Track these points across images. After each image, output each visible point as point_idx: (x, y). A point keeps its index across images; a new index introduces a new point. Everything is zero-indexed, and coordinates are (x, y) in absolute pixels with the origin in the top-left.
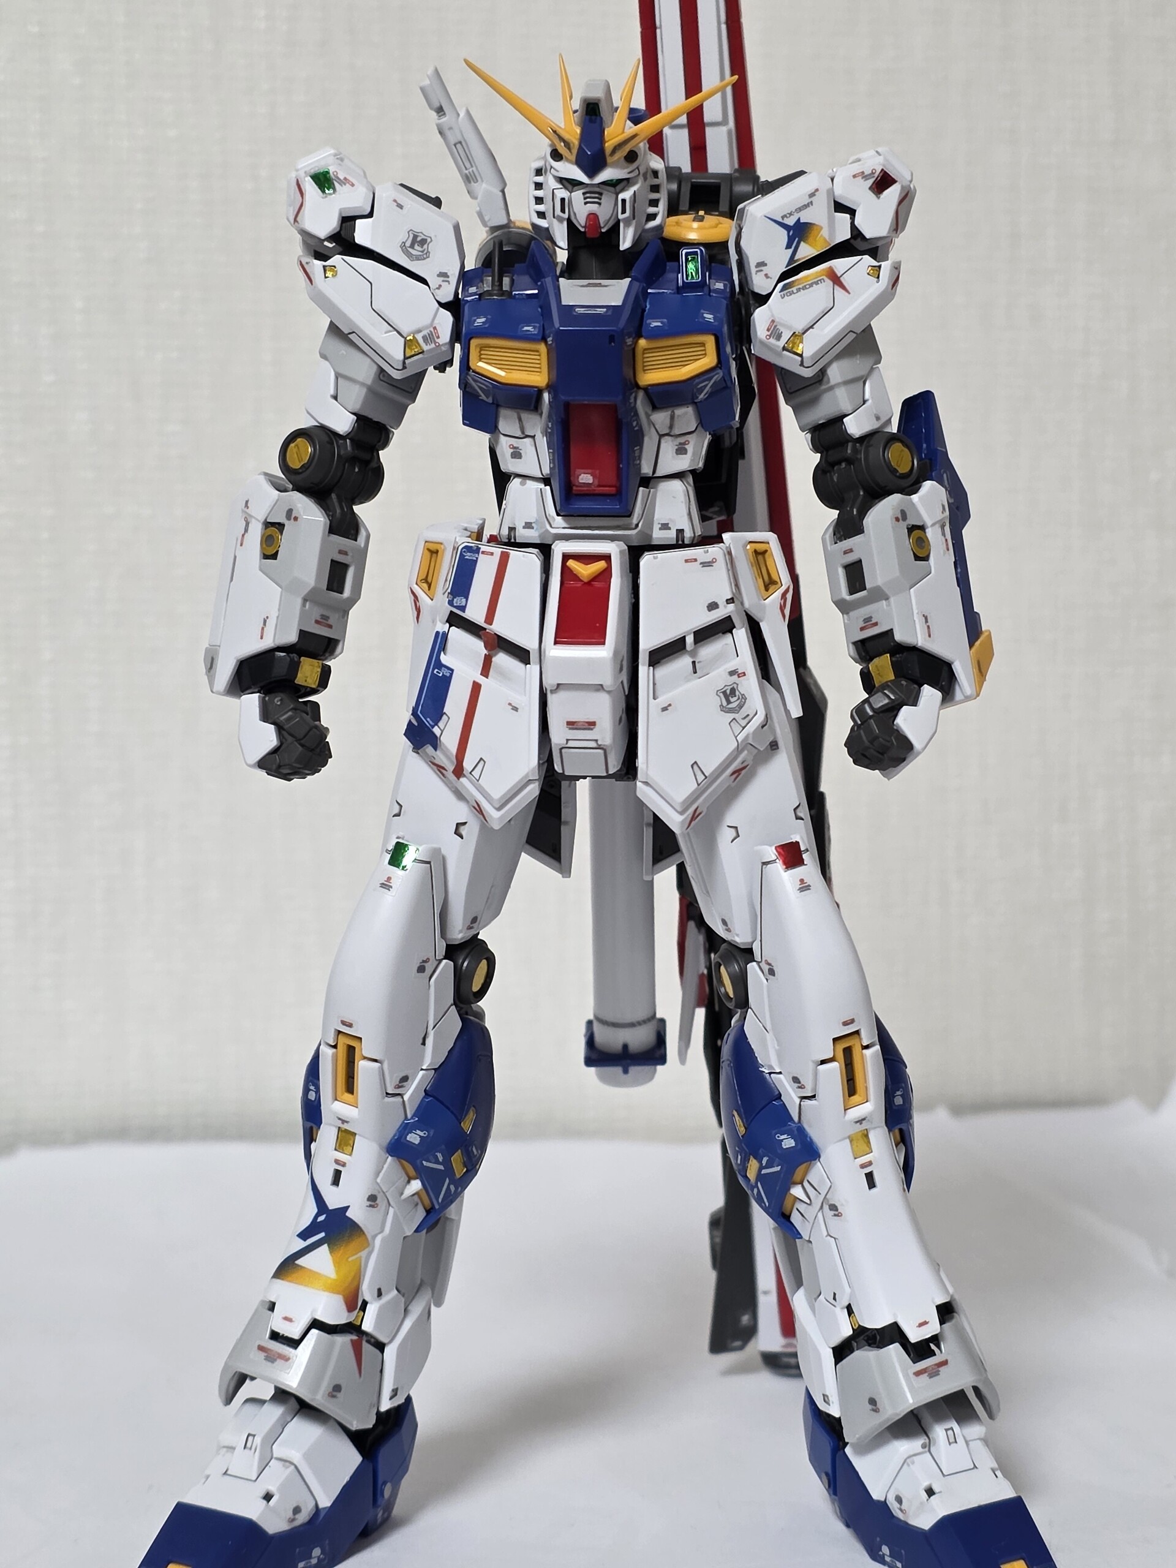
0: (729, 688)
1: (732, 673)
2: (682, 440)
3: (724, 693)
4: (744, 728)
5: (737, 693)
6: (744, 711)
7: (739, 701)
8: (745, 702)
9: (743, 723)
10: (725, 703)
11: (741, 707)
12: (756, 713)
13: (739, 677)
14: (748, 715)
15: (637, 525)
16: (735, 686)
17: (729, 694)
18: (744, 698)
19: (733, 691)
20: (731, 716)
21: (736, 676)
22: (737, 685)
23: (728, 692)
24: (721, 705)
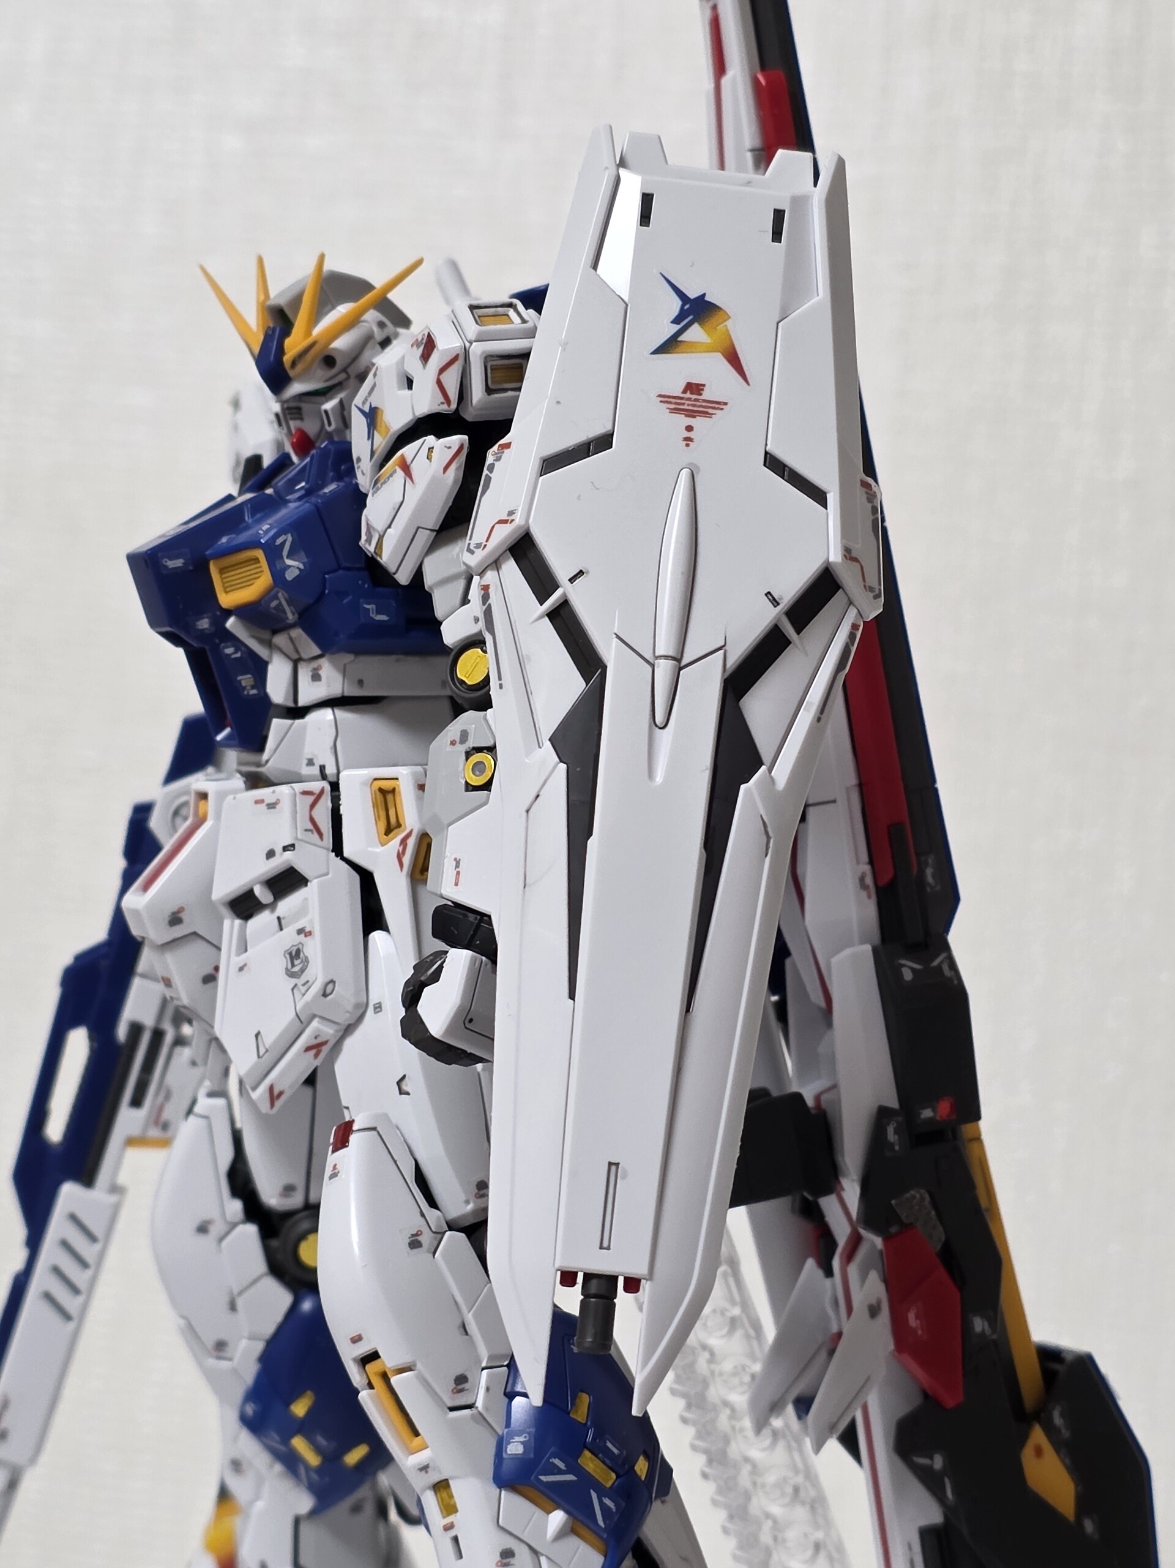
0: (295, 948)
1: (300, 931)
2: (315, 664)
3: (290, 954)
4: (304, 995)
5: (302, 955)
6: (303, 979)
7: (301, 966)
8: (307, 965)
9: (303, 989)
10: (290, 966)
11: (302, 971)
12: (316, 979)
13: (306, 936)
14: (308, 982)
15: (267, 761)
16: (300, 946)
17: (295, 955)
18: (306, 960)
19: (298, 951)
20: (294, 981)
21: (302, 935)
22: (303, 945)
23: (294, 953)
24: (287, 969)
